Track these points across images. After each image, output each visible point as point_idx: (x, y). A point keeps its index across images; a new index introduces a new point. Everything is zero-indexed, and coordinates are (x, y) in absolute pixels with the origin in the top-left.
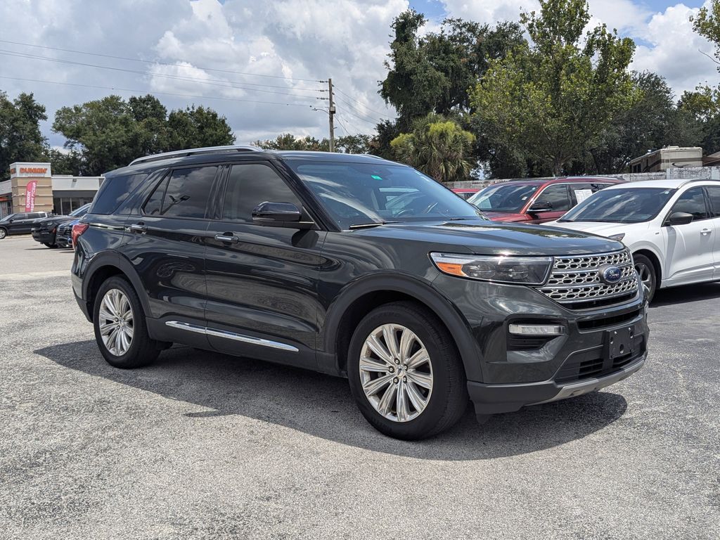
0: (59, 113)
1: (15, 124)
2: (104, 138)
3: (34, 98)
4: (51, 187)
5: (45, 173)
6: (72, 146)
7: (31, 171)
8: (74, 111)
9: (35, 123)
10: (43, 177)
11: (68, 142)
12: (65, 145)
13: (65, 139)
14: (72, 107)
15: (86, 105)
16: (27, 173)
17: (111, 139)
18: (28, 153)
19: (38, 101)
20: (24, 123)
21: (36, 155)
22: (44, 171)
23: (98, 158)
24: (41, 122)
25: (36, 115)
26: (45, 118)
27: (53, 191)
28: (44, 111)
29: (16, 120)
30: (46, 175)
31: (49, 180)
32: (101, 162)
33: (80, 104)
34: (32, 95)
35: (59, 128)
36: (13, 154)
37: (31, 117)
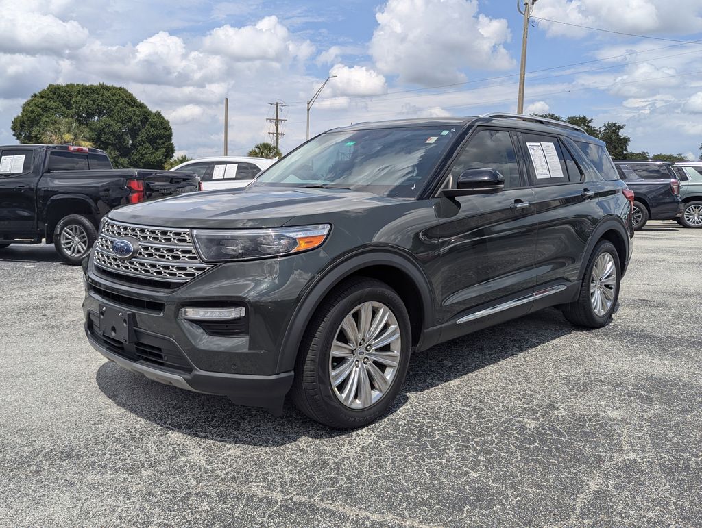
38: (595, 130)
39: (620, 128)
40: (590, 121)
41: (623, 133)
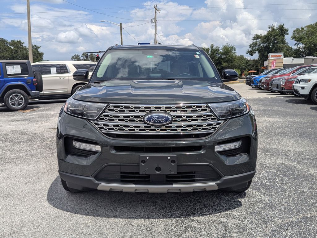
0: (294, 31)
1: (275, 37)
2: (311, 40)
3: (284, 26)
4: (282, 63)
5: (281, 57)
6: (298, 45)
7: (275, 56)
8: (301, 29)
9: (284, 36)
10: (280, 59)
11: (296, 43)
12: (295, 45)
13: (295, 42)
14: (300, 28)
15: (307, 27)
16: (274, 57)
17: (315, 40)
18: (279, 49)
19: (286, 27)
20: (279, 37)
21: (282, 50)
22: (280, 56)
23: (308, 49)
24: (286, 36)
25: (284, 33)
26: (288, 34)
27: (283, 64)
28: (288, 31)
29: (276, 35)
30: (281, 58)
31: (282, 60)
32: (310, 51)
33: (304, 26)
34: (284, 25)
35: (294, 37)
36: (273, 50)
37: (282, 34)
38: (26, 48)
39: (39, 48)
40: (23, 43)
41: (40, 50)
